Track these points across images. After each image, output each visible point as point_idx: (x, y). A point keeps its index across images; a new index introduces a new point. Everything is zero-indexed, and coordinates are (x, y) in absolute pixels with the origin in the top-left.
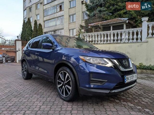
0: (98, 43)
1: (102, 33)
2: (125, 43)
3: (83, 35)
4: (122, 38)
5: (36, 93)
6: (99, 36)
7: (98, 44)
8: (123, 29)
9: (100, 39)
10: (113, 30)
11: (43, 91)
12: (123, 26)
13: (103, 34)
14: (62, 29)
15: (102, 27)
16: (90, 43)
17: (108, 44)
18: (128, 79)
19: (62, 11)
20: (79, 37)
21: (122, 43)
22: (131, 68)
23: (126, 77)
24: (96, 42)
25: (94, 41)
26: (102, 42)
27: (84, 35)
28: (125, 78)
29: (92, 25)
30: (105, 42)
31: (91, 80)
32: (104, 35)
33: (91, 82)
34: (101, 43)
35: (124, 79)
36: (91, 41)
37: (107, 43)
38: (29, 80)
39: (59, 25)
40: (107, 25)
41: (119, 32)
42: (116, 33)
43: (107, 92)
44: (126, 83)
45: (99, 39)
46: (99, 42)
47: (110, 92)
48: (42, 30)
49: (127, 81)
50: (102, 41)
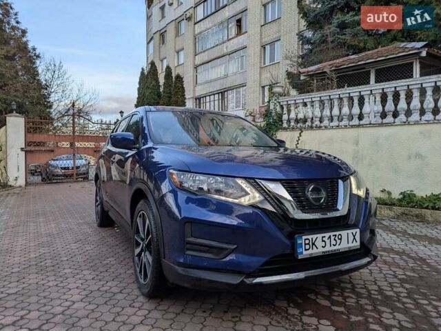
0: (322, 125)
1: (335, 93)
2: (409, 124)
3: (279, 103)
4: (399, 107)
5: (92, 266)
6: (327, 104)
7: (320, 127)
8: (411, 76)
9: (328, 114)
10: (377, 82)
11: (114, 262)
12: (412, 68)
13: (338, 96)
14: (243, 86)
15: (334, 76)
16: (299, 125)
17: (352, 126)
18: (313, 244)
19: (243, 34)
20: (269, 107)
21: (399, 123)
22: (338, 210)
23: (304, 237)
24: (317, 123)
25: (309, 120)
26: (335, 123)
27: (281, 103)
28: (299, 242)
29: (311, 71)
30: (345, 122)
31: (187, 243)
32: (341, 99)
33: (188, 249)
34: (332, 124)
35: (294, 246)
36: (301, 119)
37: (351, 123)
38: (107, 229)
39: (235, 74)
40: (356, 68)
41: (388, 90)
42: (377, 91)
43: (234, 280)
44: (300, 257)
45: (324, 113)
46: (326, 122)
47: (243, 281)
48: (183, 91)
49: (305, 252)
50: (335, 118)
